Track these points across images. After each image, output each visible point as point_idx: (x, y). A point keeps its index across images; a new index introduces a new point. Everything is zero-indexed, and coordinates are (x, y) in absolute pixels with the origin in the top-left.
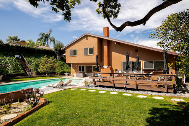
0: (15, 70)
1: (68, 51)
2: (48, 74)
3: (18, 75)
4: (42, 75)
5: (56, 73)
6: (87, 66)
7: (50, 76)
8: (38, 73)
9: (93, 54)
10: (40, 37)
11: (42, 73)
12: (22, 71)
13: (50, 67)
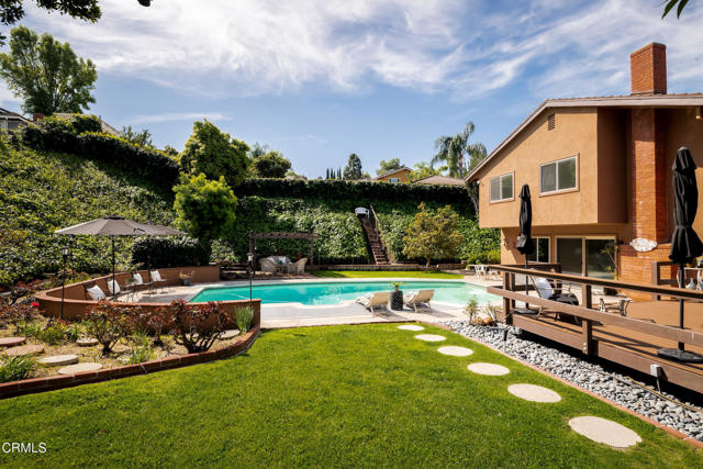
0: (344, 246)
1: (485, 185)
2: (434, 262)
3: (348, 261)
4: (413, 266)
5: (459, 261)
6: (559, 240)
7: (438, 271)
8: (402, 258)
9: (576, 188)
10: (438, 152)
11: (412, 261)
12: (361, 251)
13: (433, 240)
